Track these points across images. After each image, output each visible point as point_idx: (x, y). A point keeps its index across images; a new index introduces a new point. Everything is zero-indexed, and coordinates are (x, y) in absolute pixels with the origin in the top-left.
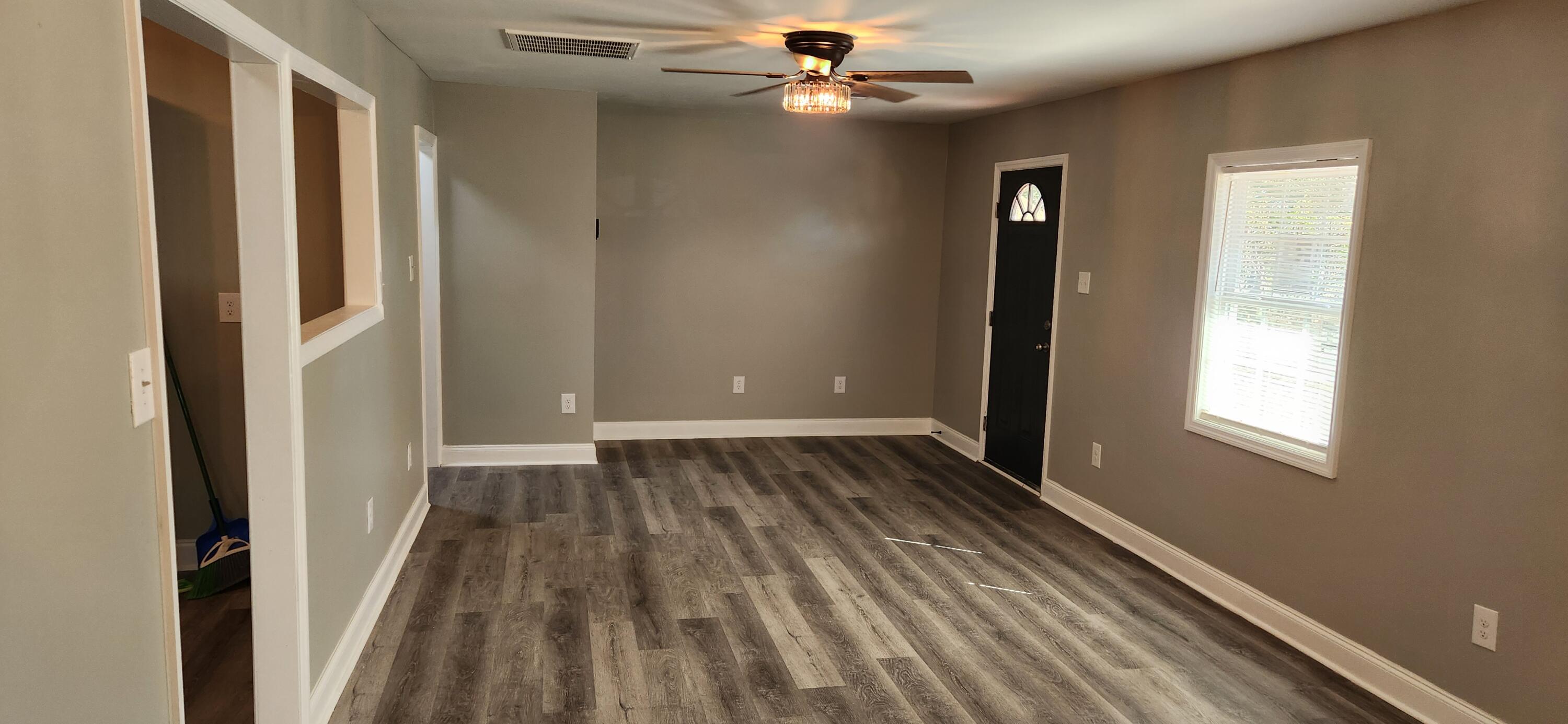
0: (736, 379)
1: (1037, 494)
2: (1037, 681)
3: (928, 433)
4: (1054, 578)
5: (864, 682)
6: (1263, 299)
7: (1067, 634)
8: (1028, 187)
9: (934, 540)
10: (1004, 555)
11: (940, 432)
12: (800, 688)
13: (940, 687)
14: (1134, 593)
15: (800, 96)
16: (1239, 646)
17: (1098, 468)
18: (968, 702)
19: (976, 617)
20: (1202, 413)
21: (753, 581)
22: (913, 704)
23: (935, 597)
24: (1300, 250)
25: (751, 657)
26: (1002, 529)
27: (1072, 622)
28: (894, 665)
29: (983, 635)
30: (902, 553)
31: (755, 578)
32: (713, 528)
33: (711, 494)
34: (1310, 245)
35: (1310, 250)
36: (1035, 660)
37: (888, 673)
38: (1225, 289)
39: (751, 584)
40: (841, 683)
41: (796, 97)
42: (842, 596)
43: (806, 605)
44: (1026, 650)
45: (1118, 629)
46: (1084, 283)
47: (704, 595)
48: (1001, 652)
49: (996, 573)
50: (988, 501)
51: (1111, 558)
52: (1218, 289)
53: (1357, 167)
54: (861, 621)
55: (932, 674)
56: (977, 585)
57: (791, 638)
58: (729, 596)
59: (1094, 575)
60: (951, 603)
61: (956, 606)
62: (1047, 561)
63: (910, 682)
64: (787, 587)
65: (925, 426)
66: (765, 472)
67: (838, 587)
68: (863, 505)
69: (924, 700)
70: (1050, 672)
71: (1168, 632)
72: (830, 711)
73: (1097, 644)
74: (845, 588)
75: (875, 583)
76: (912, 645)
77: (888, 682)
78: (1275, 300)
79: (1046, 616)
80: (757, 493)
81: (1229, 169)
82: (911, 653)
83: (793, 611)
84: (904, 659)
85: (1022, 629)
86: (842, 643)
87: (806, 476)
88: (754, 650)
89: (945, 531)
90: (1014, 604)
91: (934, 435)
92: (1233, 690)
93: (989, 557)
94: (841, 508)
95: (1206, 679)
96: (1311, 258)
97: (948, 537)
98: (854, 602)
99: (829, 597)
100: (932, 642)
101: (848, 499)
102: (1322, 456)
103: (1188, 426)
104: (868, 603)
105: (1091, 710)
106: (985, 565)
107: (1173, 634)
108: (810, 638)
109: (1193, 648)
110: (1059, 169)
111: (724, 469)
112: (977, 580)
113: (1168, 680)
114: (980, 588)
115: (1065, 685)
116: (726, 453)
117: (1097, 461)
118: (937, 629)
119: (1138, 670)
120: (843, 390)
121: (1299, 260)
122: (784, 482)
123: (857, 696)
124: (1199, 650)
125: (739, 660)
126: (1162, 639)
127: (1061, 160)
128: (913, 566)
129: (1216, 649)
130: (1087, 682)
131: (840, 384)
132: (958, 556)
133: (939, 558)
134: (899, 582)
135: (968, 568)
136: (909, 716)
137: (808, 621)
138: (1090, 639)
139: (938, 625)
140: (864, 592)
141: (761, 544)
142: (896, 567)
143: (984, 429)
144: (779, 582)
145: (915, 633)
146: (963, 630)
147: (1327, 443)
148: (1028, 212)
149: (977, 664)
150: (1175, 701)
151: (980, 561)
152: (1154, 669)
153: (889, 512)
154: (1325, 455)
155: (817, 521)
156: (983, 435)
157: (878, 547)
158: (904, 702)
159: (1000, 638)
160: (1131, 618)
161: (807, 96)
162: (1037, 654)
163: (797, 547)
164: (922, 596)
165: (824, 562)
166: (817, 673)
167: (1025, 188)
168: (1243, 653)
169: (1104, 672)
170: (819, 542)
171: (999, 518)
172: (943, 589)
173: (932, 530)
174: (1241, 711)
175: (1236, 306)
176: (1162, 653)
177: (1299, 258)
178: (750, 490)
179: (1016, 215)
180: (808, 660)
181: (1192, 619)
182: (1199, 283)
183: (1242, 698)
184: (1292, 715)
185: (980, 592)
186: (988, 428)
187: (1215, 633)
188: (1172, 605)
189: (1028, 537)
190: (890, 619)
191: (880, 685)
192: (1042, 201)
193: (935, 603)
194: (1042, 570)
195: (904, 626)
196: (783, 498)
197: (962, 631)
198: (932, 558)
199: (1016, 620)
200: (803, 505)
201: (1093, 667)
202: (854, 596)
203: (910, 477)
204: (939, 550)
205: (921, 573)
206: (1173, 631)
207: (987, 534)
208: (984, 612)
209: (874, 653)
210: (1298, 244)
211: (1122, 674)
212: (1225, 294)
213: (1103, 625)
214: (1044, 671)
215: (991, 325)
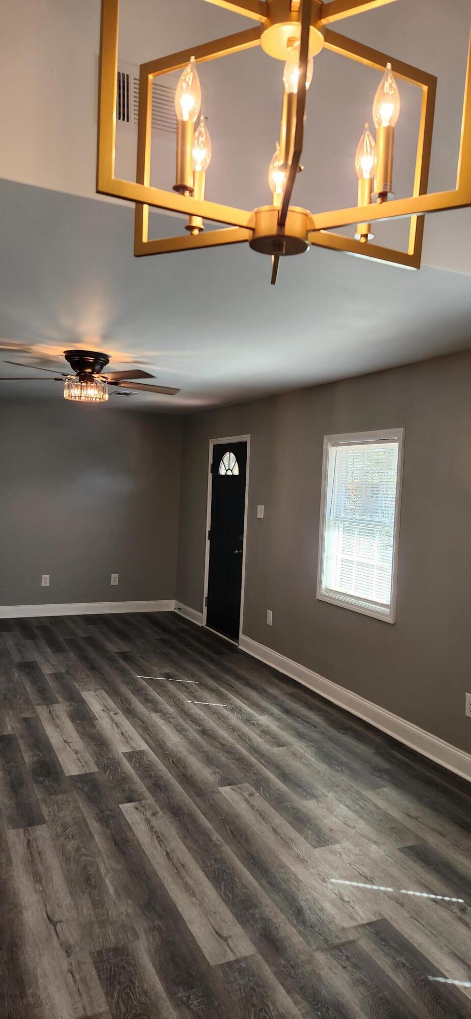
0: (43, 577)
1: (237, 644)
2: (223, 758)
3: (173, 610)
4: (241, 695)
5: (112, 768)
6: (356, 519)
7: (246, 729)
8: (229, 454)
9: (168, 676)
10: (212, 683)
11: (180, 609)
12: (67, 775)
13: (162, 768)
14: (289, 702)
15: (74, 390)
16: (346, 729)
17: (270, 626)
18: (178, 775)
19: (190, 722)
20: (326, 589)
21: (43, 709)
22: (142, 780)
23: (165, 711)
24: (373, 491)
25: (35, 758)
26: (213, 667)
27: (249, 721)
28: (135, 756)
29: (194, 734)
30: (147, 685)
31: (45, 707)
32: (19, 676)
33: (21, 653)
34: (378, 488)
35: (378, 491)
36: (224, 746)
37: (128, 761)
38: (336, 514)
39: (42, 712)
40: (95, 769)
41: (72, 391)
42: (103, 715)
43: (78, 722)
44: (219, 740)
45: (277, 723)
46: (261, 512)
47: (7, 720)
48: (203, 742)
49: (206, 695)
50: (206, 650)
51: (277, 681)
52: (332, 514)
53: (398, 444)
54: (114, 730)
55: (157, 759)
56: (193, 702)
57: (66, 743)
58: (25, 720)
59: (266, 692)
60: (175, 715)
61: (178, 716)
62: (239, 685)
63: (142, 765)
64: (66, 711)
65: (171, 605)
66: (61, 638)
67: (101, 708)
68: (125, 656)
69: (150, 776)
70: (232, 753)
71: (306, 724)
72: (86, 789)
73: (263, 733)
74: (106, 709)
75: (127, 705)
76: (147, 742)
77: (128, 766)
78: (361, 520)
79: (234, 719)
80: (53, 652)
81: (335, 444)
82: (144, 746)
83: (69, 726)
84: (140, 751)
85: (218, 727)
86: (99, 745)
87: (90, 640)
88: (39, 753)
89: (177, 670)
90: (214, 712)
91: (176, 611)
92: (340, 755)
93: (202, 685)
94: (111, 659)
95: (325, 749)
96: (379, 496)
97: (177, 673)
98: (111, 718)
99: (95, 716)
100: (160, 740)
101: (115, 653)
102: (387, 611)
103: (318, 597)
104: (121, 718)
105: (254, 773)
106: (199, 690)
107: (308, 725)
108: (77, 742)
109: (319, 732)
110: (245, 444)
111: (32, 637)
112: (193, 699)
113: (303, 752)
114: (195, 704)
115: (241, 760)
116: (35, 627)
117: (270, 621)
118: (164, 731)
119: (286, 747)
120: (117, 583)
121: (373, 497)
122: (73, 643)
123: (106, 777)
124: (322, 733)
125: (27, 760)
126: (301, 728)
127: (246, 438)
128: (153, 693)
129: (333, 732)
130: (254, 756)
131: (115, 579)
132: (183, 685)
133: (171, 687)
134: (143, 704)
135: (188, 692)
136: (138, 787)
137: (78, 732)
138: (259, 731)
139: (164, 728)
140: (119, 711)
141: (52, 684)
142: (142, 694)
143: (206, 606)
144: (62, 709)
145: (149, 734)
146: (180, 730)
147: (389, 603)
148: (229, 469)
149: (187, 751)
150: (305, 764)
151: (196, 687)
152: (295, 746)
153: (141, 659)
154: (389, 610)
155: (93, 668)
156: (205, 609)
157: (131, 683)
158: (137, 779)
159: (203, 734)
160: (285, 716)
161: (80, 390)
162: (226, 742)
163: (76, 685)
164: (156, 710)
165: (94, 694)
166: (80, 765)
167: (227, 455)
168: (348, 733)
169: (265, 750)
170: (92, 681)
171: (212, 660)
172: (171, 706)
173: (167, 670)
174: (343, 767)
175: (342, 524)
176: (301, 736)
177: (373, 495)
178: (48, 650)
179: (222, 472)
180: (75, 757)
181: (321, 715)
182: (321, 510)
183: (345, 759)
184: (372, 767)
185: (194, 706)
186: (208, 605)
187: (333, 723)
188: (310, 707)
189: (228, 671)
190: (134, 726)
191: (122, 769)
192: (237, 463)
193: (165, 715)
194: (234, 691)
195: (142, 731)
196: (72, 654)
197: (180, 732)
198: (166, 687)
199: (215, 722)
200: (84, 658)
201: (258, 748)
202: (112, 714)
203: (158, 638)
204: (171, 682)
205: (158, 696)
206: (308, 723)
207: (203, 670)
208: (196, 719)
209: (120, 748)
210: (373, 488)
211: (276, 750)
212: (336, 517)
213: (267, 722)
214: (228, 752)
215: (209, 539)
